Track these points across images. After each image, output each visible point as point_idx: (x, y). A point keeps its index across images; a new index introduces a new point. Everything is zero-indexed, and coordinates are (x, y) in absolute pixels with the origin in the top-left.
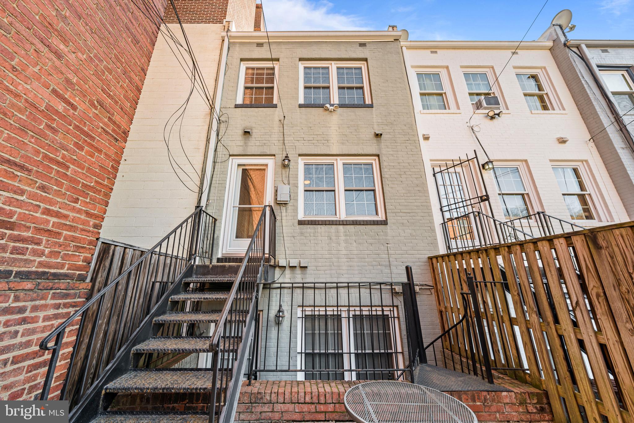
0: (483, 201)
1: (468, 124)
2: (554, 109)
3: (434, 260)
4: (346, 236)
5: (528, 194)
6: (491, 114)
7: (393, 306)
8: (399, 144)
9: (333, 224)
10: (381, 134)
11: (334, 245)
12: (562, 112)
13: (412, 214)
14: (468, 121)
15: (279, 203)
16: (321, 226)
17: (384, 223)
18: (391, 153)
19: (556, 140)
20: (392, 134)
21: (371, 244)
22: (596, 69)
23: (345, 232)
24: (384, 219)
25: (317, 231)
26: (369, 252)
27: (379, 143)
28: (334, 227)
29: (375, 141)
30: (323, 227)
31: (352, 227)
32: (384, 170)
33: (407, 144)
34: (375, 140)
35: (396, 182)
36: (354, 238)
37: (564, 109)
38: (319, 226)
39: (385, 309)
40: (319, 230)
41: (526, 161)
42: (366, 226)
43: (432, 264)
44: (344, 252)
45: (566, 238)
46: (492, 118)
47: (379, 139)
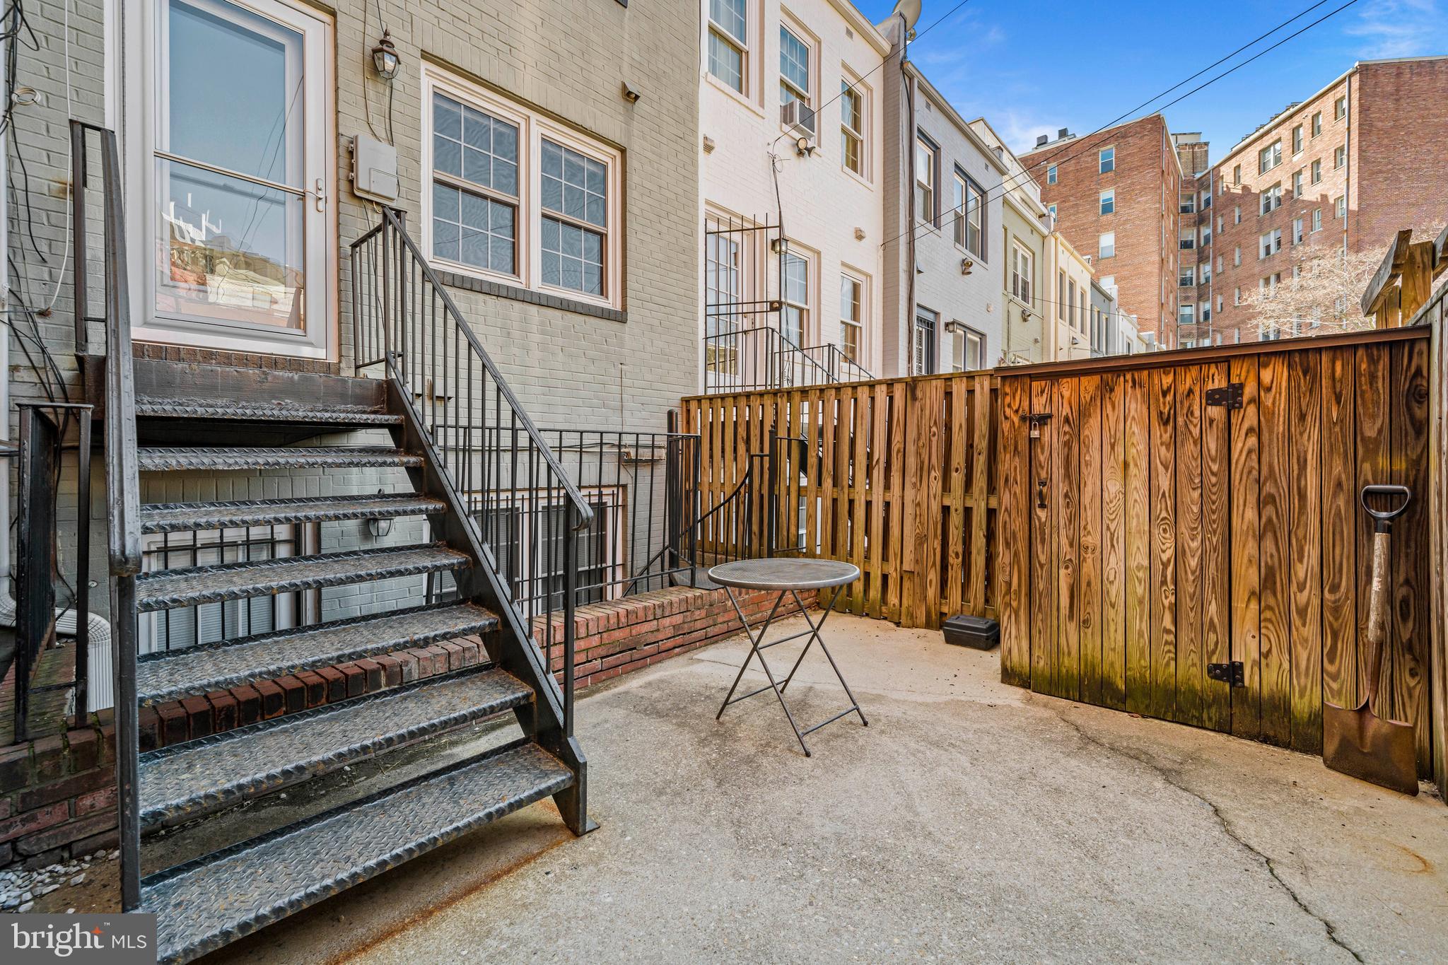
0: (773, 309)
1: (770, 149)
2: (862, 176)
3: (693, 405)
4: (543, 333)
5: (808, 310)
6: (802, 145)
7: (618, 486)
8: (665, 141)
9: (516, 299)
10: (637, 97)
11: (516, 351)
12: (868, 184)
13: (668, 310)
14: (771, 141)
15: (361, 198)
16: (487, 297)
17: (620, 317)
18: (649, 155)
19: (854, 230)
20: (655, 105)
21: (593, 361)
22: (916, 133)
23: (542, 324)
24: (619, 308)
25: (476, 309)
26: (588, 377)
27: (629, 116)
28: (517, 305)
29: (621, 109)
30: (491, 300)
31: (558, 313)
32: (633, 194)
33: (679, 149)
34: (620, 105)
35: (649, 231)
36: (560, 341)
37: (872, 182)
38: (481, 295)
39: (605, 491)
40: (481, 307)
41: (819, 253)
42: (587, 318)
43: (688, 411)
44: (538, 371)
45: (888, 384)
46: (800, 153)
47: (629, 105)
